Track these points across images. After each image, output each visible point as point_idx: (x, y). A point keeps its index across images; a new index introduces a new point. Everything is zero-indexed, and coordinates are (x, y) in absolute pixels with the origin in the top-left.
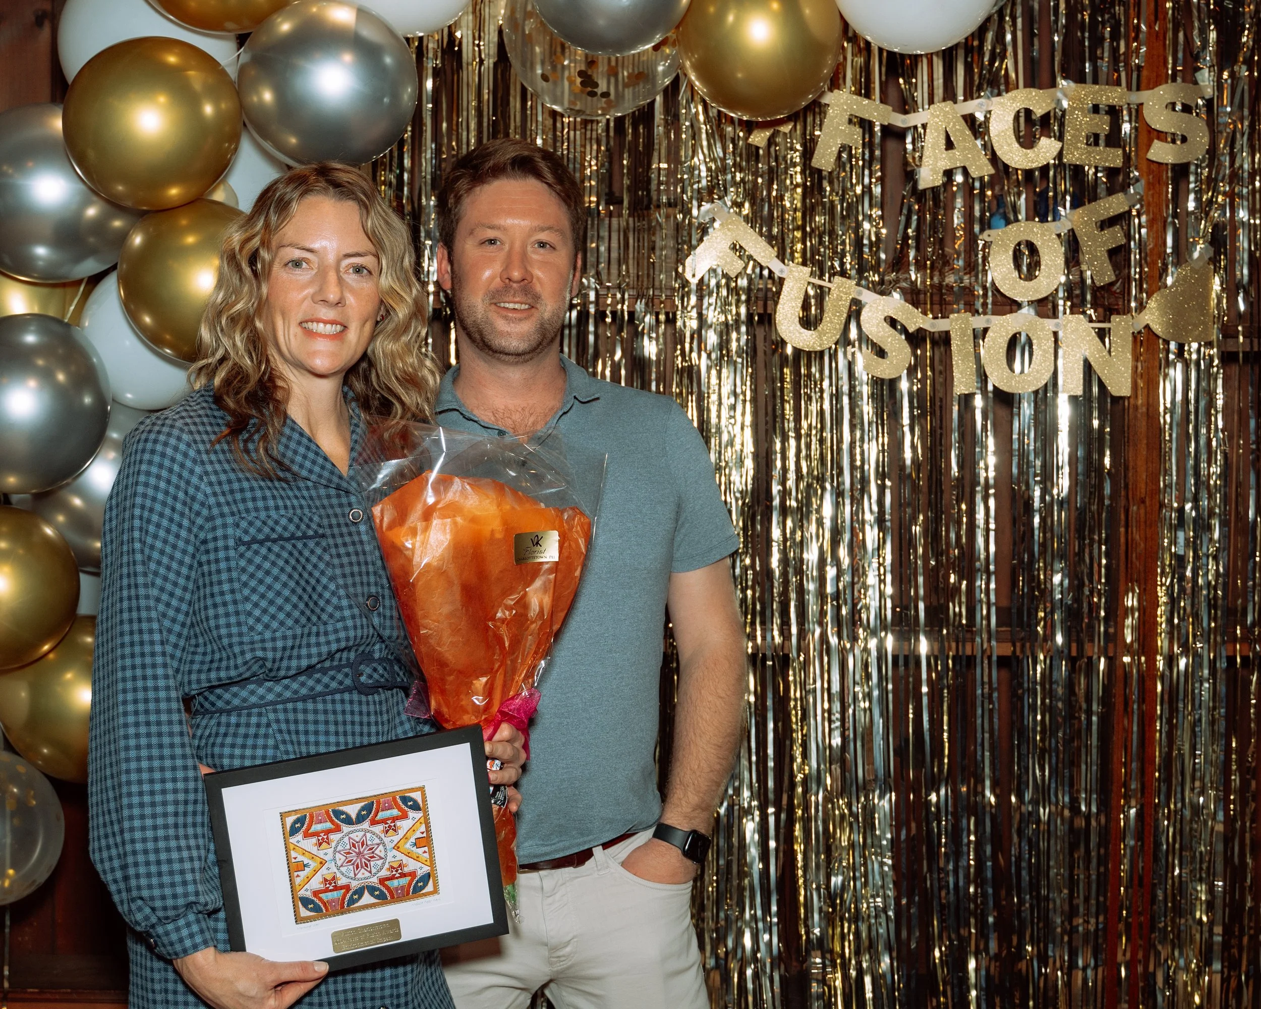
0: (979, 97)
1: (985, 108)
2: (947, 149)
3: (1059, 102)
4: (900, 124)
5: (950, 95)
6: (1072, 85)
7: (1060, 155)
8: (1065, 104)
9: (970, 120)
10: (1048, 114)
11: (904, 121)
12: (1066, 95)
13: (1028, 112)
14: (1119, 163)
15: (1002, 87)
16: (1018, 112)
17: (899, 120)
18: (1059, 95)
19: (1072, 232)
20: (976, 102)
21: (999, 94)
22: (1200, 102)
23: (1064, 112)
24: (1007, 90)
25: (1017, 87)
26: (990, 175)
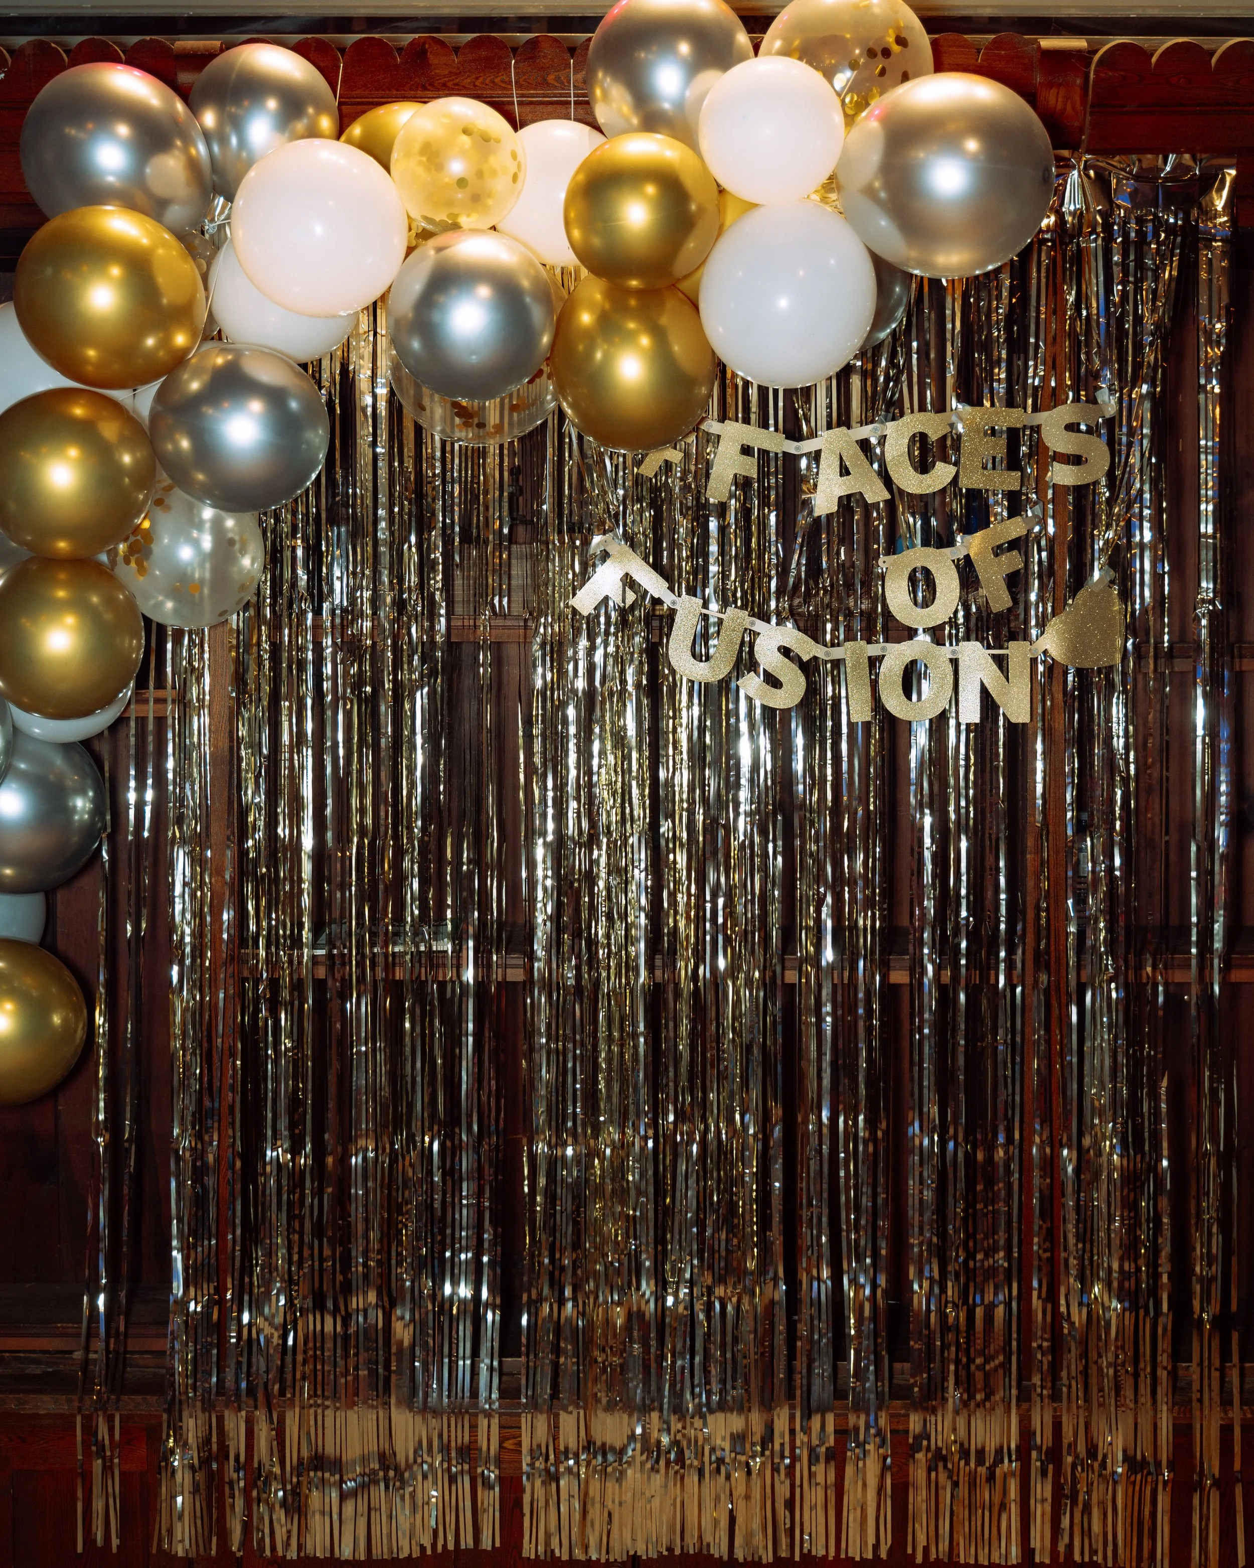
0: (872, 422)
1: (879, 433)
2: (841, 475)
3: (952, 425)
4: (793, 451)
5: (843, 420)
6: (968, 408)
7: (955, 480)
8: (960, 428)
9: (864, 445)
10: (944, 438)
11: (797, 448)
12: (961, 419)
13: (923, 436)
14: (1016, 487)
15: (897, 413)
16: (914, 436)
17: (791, 447)
18: (954, 419)
19: (968, 558)
20: (871, 426)
21: (893, 419)
23: (959, 436)
24: (902, 415)
25: (912, 412)
26: (886, 501)
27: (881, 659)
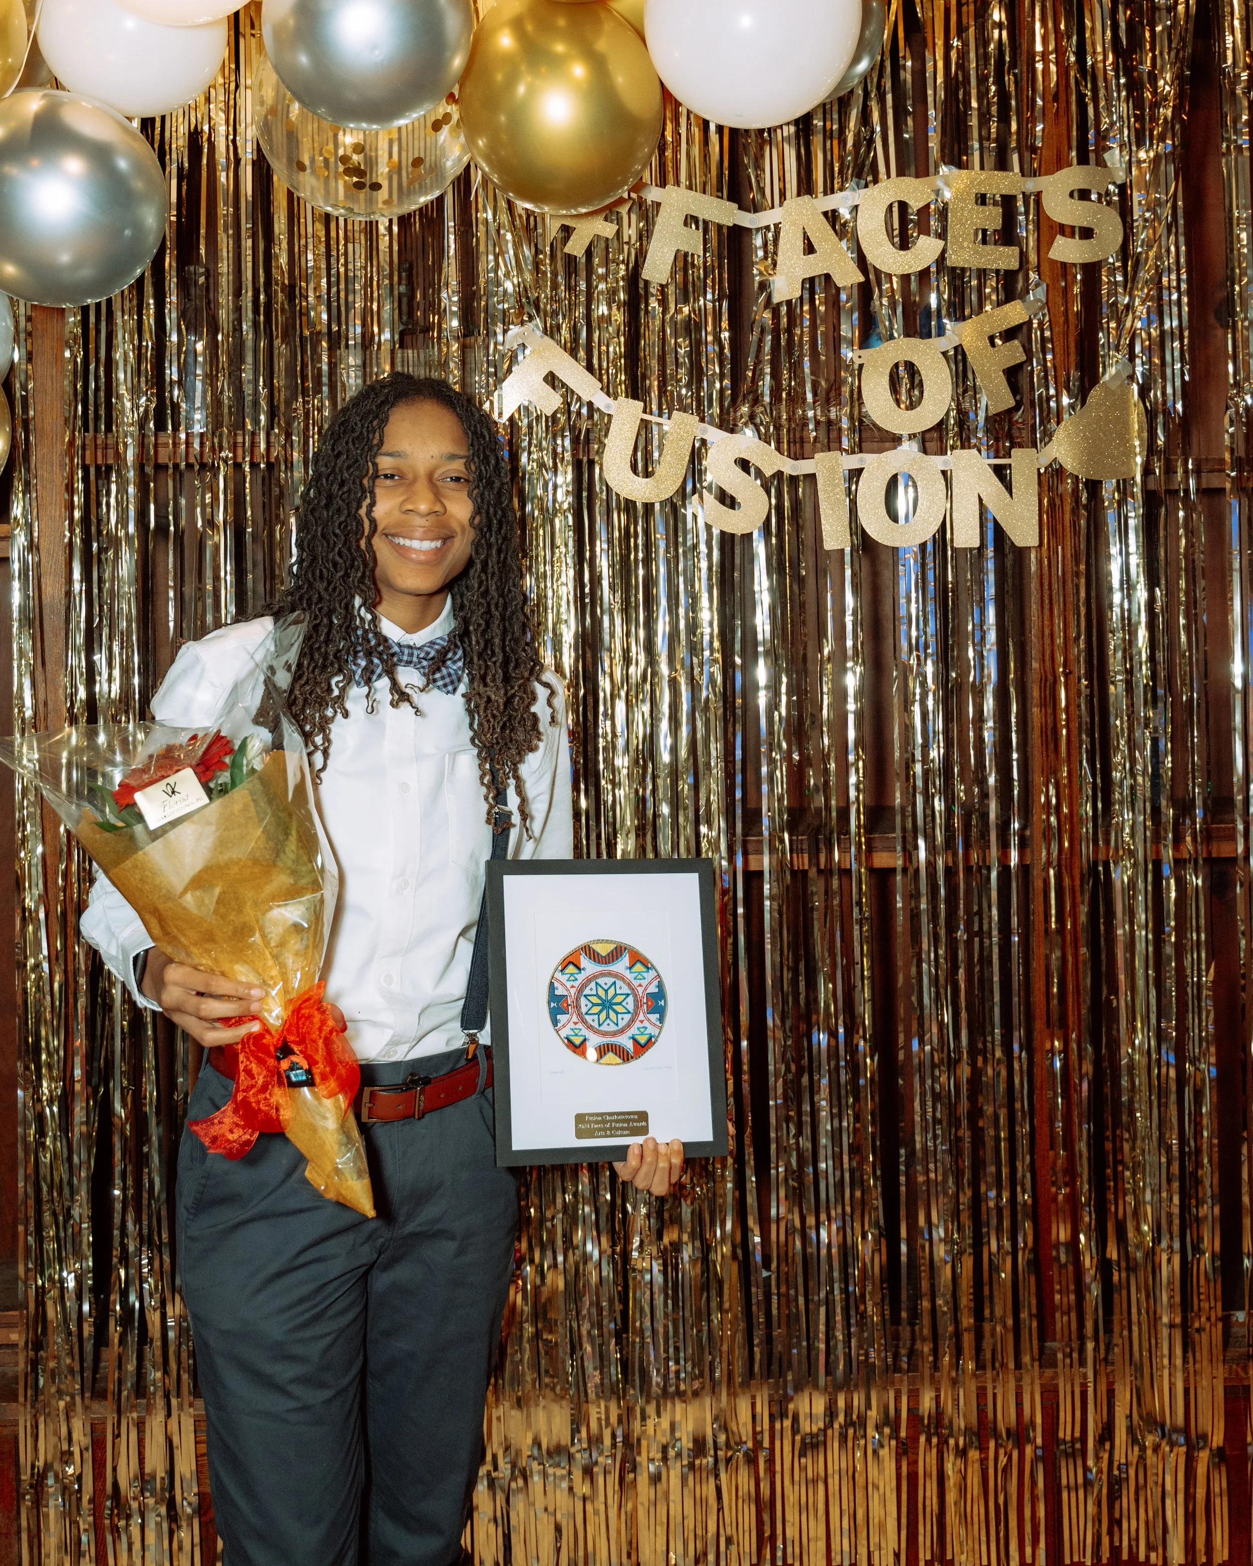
2: (805, 253)
3: (938, 192)
6: (955, 172)
7: (942, 258)
8: (947, 195)
9: (834, 218)
10: (928, 206)
11: (750, 221)
13: (903, 206)
14: (1013, 264)
15: (870, 178)
16: (891, 206)
17: (745, 220)
18: (940, 184)
19: (959, 349)
20: (839, 195)
21: (866, 186)
22: (1111, 188)
23: (946, 204)
24: (876, 181)
25: (889, 176)
26: (860, 284)
27: (859, 471)
